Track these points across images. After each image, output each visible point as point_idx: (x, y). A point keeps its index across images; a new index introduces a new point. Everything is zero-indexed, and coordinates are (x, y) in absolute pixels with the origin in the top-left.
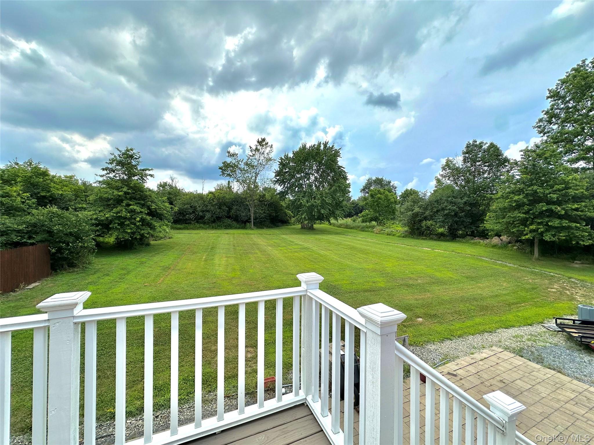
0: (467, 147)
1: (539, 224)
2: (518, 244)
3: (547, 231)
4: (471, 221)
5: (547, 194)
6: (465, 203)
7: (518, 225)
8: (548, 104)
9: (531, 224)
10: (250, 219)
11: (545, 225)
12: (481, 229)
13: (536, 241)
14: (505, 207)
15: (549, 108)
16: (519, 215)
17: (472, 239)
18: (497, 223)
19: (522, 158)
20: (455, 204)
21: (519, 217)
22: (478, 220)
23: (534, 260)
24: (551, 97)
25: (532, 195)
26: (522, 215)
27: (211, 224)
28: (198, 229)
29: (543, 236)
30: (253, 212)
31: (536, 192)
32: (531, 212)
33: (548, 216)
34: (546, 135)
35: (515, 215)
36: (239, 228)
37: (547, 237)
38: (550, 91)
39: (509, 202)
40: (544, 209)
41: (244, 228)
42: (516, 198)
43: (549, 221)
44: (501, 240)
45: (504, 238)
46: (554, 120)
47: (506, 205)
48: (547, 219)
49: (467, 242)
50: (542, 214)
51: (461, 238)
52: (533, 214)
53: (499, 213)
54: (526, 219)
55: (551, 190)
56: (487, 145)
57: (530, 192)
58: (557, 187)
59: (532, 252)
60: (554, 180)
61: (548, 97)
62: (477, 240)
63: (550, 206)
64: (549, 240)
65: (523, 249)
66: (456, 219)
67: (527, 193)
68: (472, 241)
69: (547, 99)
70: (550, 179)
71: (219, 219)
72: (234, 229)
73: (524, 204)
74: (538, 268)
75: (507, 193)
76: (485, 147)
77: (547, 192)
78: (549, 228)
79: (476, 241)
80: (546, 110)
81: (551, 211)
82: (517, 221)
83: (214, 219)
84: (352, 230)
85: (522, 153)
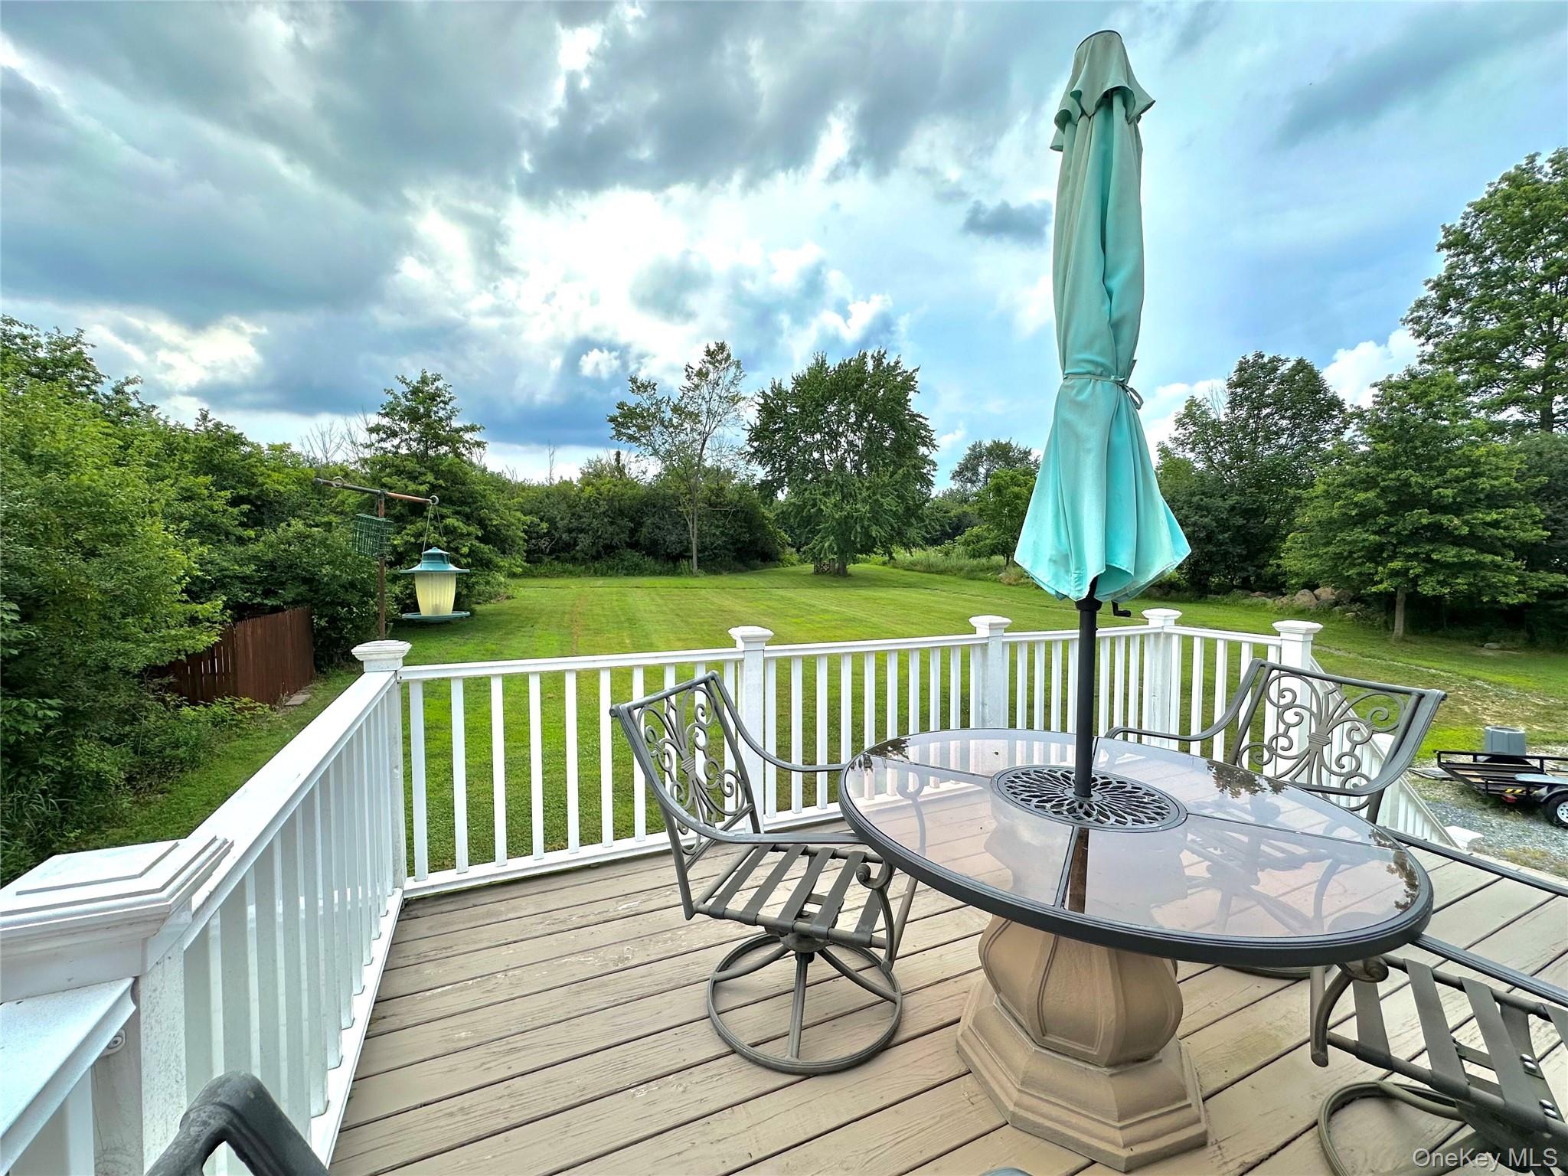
0: (1241, 369)
1: (1409, 557)
2: (1356, 607)
3: (1428, 572)
4: (1245, 553)
5: (1431, 489)
6: (1233, 508)
7: (1360, 561)
8: (1439, 264)
9: (1391, 558)
10: (688, 549)
11: (1424, 561)
12: (1270, 570)
13: (1400, 597)
14: (1331, 517)
15: (1443, 274)
16: (1365, 536)
17: (1247, 596)
18: (1310, 557)
19: (1374, 402)
20: (1208, 510)
21: (1364, 540)
22: (1261, 551)
23: (1392, 641)
24: (1448, 246)
25: (1396, 490)
26: (1372, 537)
27: (590, 564)
28: (559, 575)
29: (1416, 585)
30: (696, 532)
31: (1406, 483)
32: (1392, 530)
33: (1430, 541)
34: (1431, 341)
35: (1354, 537)
36: (660, 574)
37: (1427, 588)
38: (1447, 232)
39: (1344, 506)
40: (1424, 521)
41: (674, 572)
42: (1361, 497)
43: (1433, 551)
44: (1317, 598)
45: (1326, 592)
46: (1453, 304)
47: (1335, 513)
48: (1428, 547)
49: (1234, 604)
50: (1415, 535)
51: (1218, 594)
52: (1398, 533)
53: (1317, 533)
54: (1380, 548)
55: (1438, 479)
56: (1289, 365)
57: (1392, 483)
58: (1452, 472)
59: (1388, 626)
60: (1446, 457)
61: (1441, 247)
62: (1257, 598)
63: (1437, 517)
64: (1431, 593)
65: (1367, 617)
66: (1210, 548)
67: (1387, 487)
68: (1247, 601)
69: (1439, 250)
70: (1439, 454)
71: (610, 549)
72: (650, 575)
73: (1376, 513)
74: (1402, 659)
75: (1338, 486)
76: (1284, 369)
77: (1431, 483)
78: (1433, 566)
79: (1255, 600)
80: (1436, 279)
81: (1437, 527)
82: (1360, 550)
83: (598, 552)
84: (945, 578)
85: (1376, 391)
